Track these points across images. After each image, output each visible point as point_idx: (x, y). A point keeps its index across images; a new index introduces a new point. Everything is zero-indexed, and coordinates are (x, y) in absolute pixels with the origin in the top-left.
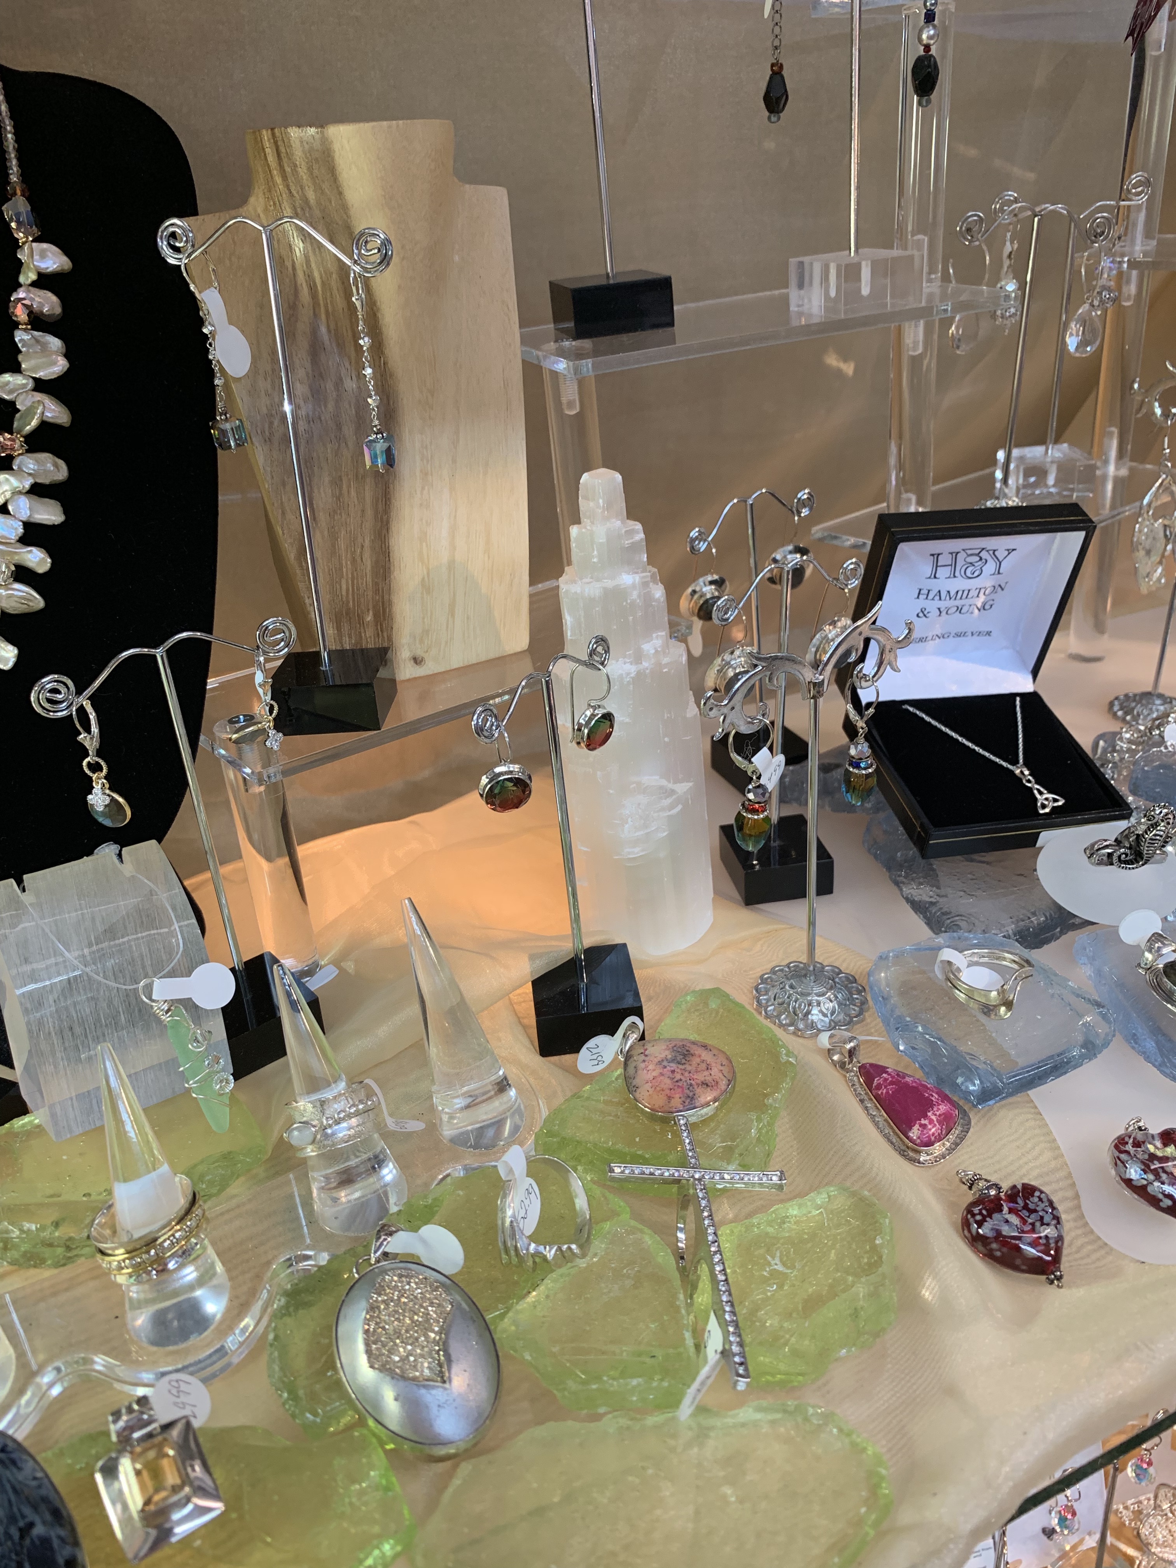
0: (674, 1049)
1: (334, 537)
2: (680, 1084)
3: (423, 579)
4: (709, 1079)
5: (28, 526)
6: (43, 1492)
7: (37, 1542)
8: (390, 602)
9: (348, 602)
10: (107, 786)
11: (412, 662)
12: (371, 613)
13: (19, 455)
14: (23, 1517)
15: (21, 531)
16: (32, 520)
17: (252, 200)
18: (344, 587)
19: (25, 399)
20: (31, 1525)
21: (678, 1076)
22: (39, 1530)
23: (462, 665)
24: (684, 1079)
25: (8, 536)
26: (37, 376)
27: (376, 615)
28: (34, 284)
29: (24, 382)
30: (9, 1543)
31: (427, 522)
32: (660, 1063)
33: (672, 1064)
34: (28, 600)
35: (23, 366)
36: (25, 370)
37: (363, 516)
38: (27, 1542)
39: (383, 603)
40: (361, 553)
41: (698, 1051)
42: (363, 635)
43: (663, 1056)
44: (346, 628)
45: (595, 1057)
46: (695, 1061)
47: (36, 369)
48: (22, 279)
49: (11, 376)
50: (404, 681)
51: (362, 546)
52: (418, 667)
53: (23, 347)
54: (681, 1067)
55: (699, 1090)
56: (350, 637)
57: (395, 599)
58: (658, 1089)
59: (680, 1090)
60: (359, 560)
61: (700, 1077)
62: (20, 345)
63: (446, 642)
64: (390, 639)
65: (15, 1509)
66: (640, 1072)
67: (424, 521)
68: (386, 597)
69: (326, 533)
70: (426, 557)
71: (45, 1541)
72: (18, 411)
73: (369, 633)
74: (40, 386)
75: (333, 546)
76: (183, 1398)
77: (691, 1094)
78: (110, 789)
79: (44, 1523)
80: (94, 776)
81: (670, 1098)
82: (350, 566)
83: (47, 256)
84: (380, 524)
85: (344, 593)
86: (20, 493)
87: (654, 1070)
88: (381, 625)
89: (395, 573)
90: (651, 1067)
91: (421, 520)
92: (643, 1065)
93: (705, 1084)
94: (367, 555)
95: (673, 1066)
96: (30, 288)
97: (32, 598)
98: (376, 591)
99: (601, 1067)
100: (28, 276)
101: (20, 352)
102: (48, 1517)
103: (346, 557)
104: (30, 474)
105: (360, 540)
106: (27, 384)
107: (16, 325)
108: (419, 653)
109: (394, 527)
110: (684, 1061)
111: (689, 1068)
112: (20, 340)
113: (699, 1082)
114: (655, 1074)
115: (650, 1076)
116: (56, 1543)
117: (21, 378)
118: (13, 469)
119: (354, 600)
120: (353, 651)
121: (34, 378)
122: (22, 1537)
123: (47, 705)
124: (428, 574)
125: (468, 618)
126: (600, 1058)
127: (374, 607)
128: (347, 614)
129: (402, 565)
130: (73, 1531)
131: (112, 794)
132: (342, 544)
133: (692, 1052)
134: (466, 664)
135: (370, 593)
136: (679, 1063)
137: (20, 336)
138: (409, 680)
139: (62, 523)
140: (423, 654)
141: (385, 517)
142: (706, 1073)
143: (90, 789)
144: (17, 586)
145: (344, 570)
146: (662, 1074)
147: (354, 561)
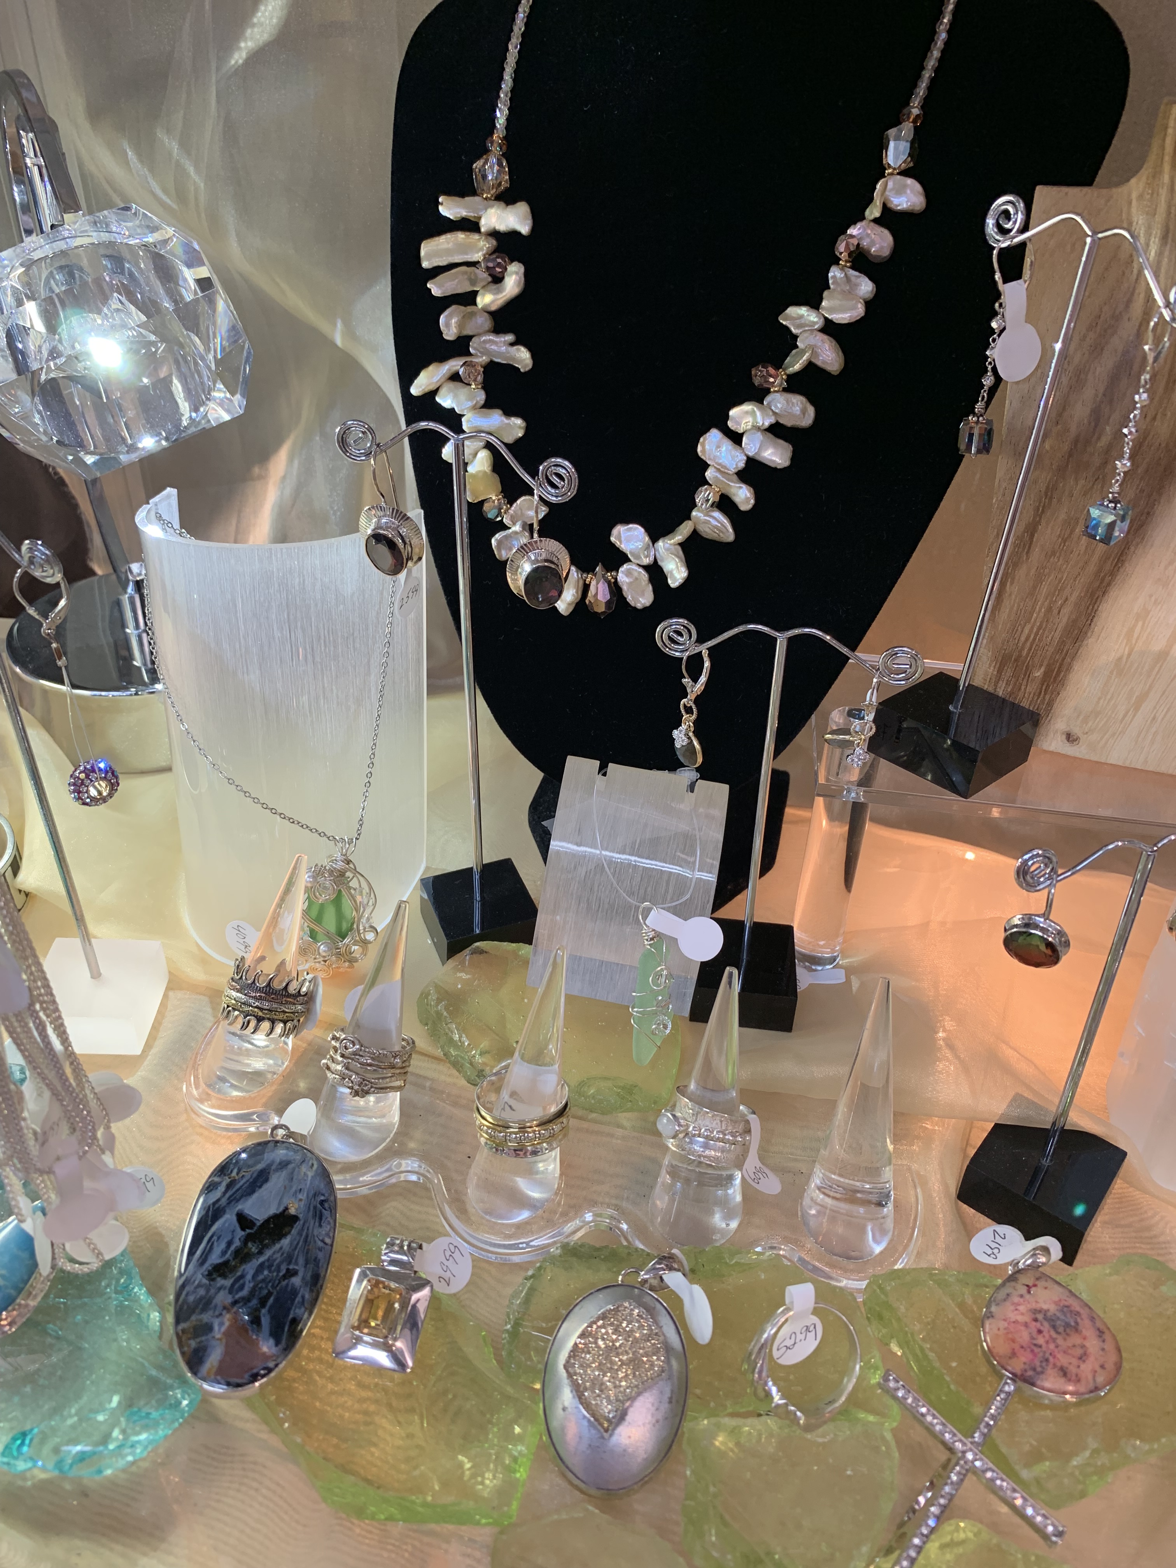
0: (1065, 1309)
1: (1039, 579)
2: (1036, 1350)
3: (1120, 659)
4: (1073, 1369)
5: (751, 462)
6: (320, 1255)
7: (289, 1288)
8: (1069, 668)
9: (1023, 648)
10: (692, 729)
11: (1064, 737)
12: (1043, 669)
13: (775, 391)
14: (296, 1263)
15: (742, 465)
16: (757, 458)
17: (1133, 181)
18: (1026, 631)
19: (807, 338)
20: (295, 1273)
21: (1041, 1341)
22: (296, 1281)
23: (1120, 763)
24: (1044, 1348)
25: (728, 466)
26: (830, 317)
27: (1047, 674)
28: (876, 221)
29: (816, 320)
30: (275, 1274)
31: (1156, 600)
32: (1036, 1311)
33: (1046, 1324)
34: (720, 531)
35: (823, 304)
36: (824, 309)
37: (1083, 568)
38: (284, 1283)
39: (1061, 665)
40: (1062, 605)
41: (1088, 1331)
42: (1023, 687)
43: (1045, 1307)
44: (1008, 673)
45: (993, 1245)
46: (1076, 1339)
47: (831, 310)
48: (867, 213)
49: (808, 311)
50: (1045, 752)
51: (1067, 599)
52: (1068, 744)
53: (833, 283)
54: (1054, 1335)
55: (1050, 1371)
56: (1008, 684)
57: (1076, 666)
58: (1010, 1336)
59: (1030, 1356)
60: (1055, 611)
61: (1063, 1360)
62: (830, 282)
63: (1113, 735)
64: (1050, 704)
65: (296, 1252)
66: (1008, 1303)
67: (1153, 599)
68: (1068, 660)
69: (1033, 572)
70: (1136, 635)
71: (294, 1292)
72: (797, 347)
73: (1032, 688)
74: (829, 328)
75: (1035, 587)
76: (450, 1264)
77: (1039, 1369)
78: (694, 732)
79: (303, 1279)
80: (685, 716)
81: (1014, 1354)
82: (1042, 614)
83: (905, 193)
84: (1098, 583)
85: (1023, 639)
86: (759, 429)
87: (1022, 1314)
88: (1048, 686)
89: (1090, 640)
90: (1022, 1308)
91: (1151, 596)
92: (1016, 1299)
93: (1064, 1372)
94: (1066, 611)
95: (1046, 1327)
96: (872, 224)
97: (724, 530)
98: (1059, 650)
99: (990, 1261)
100: (873, 211)
101: (829, 288)
102: (308, 1277)
103: (1043, 604)
104: (774, 413)
105: (1067, 591)
106: (815, 323)
107: (836, 261)
108: (1076, 731)
109: (1113, 593)
110: (1061, 1330)
111: (1060, 1341)
112: (832, 277)
113: (1059, 1364)
114: (1020, 1318)
115: (1013, 1316)
116: (298, 1299)
117: (814, 315)
118: (763, 403)
119: (1030, 649)
120: (1004, 700)
121: (826, 319)
122: (285, 1277)
123: (667, 642)
124: (1129, 655)
125: (1154, 718)
126: (996, 1251)
127: (1048, 665)
128: (1016, 660)
129: (1103, 635)
130: (316, 1300)
131: (693, 738)
132: (1044, 589)
133: (1080, 1328)
134: (1127, 764)
135: (1052, 649)
136: (1054, 1327)
137: (835, 273)
138: (1052, 753)
139: (785, 468)
140: (1080, 735)
141: (1108, 579)
142: (1075, 1361)
143: (678, 725)
144: (717, 514)
145: (1035, 615)
146: (1026, 1325)
147: (1049, 609)
